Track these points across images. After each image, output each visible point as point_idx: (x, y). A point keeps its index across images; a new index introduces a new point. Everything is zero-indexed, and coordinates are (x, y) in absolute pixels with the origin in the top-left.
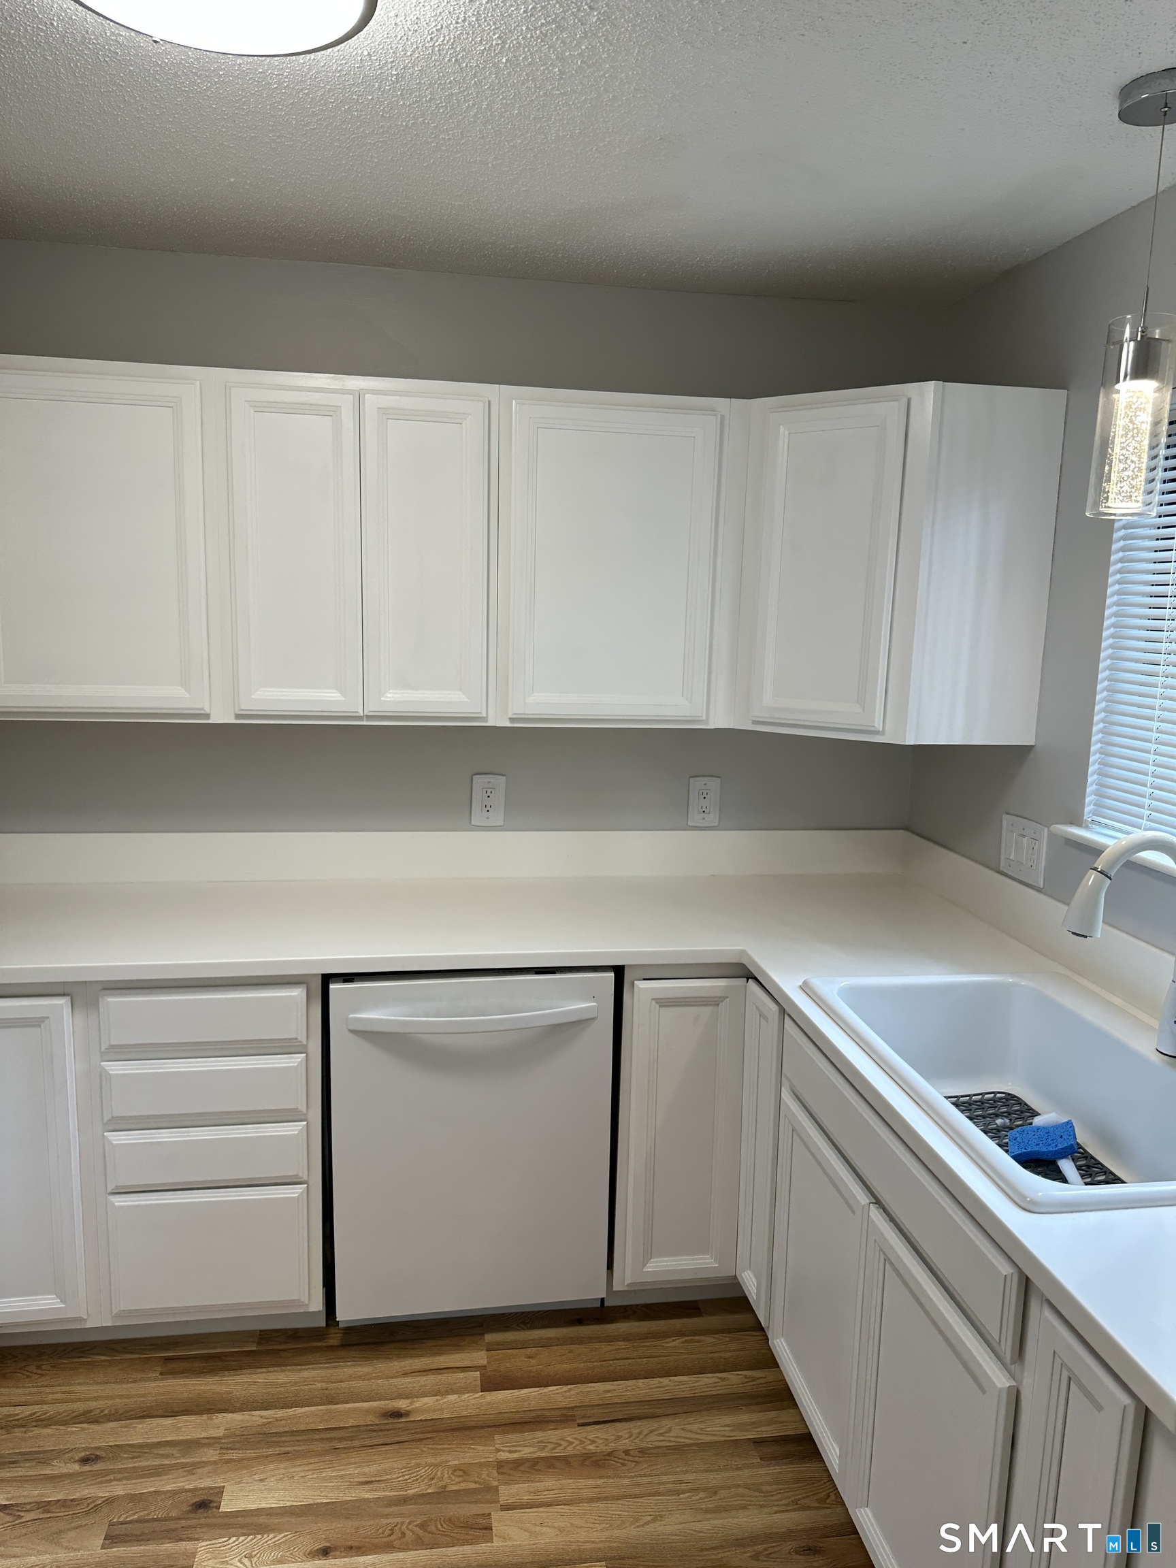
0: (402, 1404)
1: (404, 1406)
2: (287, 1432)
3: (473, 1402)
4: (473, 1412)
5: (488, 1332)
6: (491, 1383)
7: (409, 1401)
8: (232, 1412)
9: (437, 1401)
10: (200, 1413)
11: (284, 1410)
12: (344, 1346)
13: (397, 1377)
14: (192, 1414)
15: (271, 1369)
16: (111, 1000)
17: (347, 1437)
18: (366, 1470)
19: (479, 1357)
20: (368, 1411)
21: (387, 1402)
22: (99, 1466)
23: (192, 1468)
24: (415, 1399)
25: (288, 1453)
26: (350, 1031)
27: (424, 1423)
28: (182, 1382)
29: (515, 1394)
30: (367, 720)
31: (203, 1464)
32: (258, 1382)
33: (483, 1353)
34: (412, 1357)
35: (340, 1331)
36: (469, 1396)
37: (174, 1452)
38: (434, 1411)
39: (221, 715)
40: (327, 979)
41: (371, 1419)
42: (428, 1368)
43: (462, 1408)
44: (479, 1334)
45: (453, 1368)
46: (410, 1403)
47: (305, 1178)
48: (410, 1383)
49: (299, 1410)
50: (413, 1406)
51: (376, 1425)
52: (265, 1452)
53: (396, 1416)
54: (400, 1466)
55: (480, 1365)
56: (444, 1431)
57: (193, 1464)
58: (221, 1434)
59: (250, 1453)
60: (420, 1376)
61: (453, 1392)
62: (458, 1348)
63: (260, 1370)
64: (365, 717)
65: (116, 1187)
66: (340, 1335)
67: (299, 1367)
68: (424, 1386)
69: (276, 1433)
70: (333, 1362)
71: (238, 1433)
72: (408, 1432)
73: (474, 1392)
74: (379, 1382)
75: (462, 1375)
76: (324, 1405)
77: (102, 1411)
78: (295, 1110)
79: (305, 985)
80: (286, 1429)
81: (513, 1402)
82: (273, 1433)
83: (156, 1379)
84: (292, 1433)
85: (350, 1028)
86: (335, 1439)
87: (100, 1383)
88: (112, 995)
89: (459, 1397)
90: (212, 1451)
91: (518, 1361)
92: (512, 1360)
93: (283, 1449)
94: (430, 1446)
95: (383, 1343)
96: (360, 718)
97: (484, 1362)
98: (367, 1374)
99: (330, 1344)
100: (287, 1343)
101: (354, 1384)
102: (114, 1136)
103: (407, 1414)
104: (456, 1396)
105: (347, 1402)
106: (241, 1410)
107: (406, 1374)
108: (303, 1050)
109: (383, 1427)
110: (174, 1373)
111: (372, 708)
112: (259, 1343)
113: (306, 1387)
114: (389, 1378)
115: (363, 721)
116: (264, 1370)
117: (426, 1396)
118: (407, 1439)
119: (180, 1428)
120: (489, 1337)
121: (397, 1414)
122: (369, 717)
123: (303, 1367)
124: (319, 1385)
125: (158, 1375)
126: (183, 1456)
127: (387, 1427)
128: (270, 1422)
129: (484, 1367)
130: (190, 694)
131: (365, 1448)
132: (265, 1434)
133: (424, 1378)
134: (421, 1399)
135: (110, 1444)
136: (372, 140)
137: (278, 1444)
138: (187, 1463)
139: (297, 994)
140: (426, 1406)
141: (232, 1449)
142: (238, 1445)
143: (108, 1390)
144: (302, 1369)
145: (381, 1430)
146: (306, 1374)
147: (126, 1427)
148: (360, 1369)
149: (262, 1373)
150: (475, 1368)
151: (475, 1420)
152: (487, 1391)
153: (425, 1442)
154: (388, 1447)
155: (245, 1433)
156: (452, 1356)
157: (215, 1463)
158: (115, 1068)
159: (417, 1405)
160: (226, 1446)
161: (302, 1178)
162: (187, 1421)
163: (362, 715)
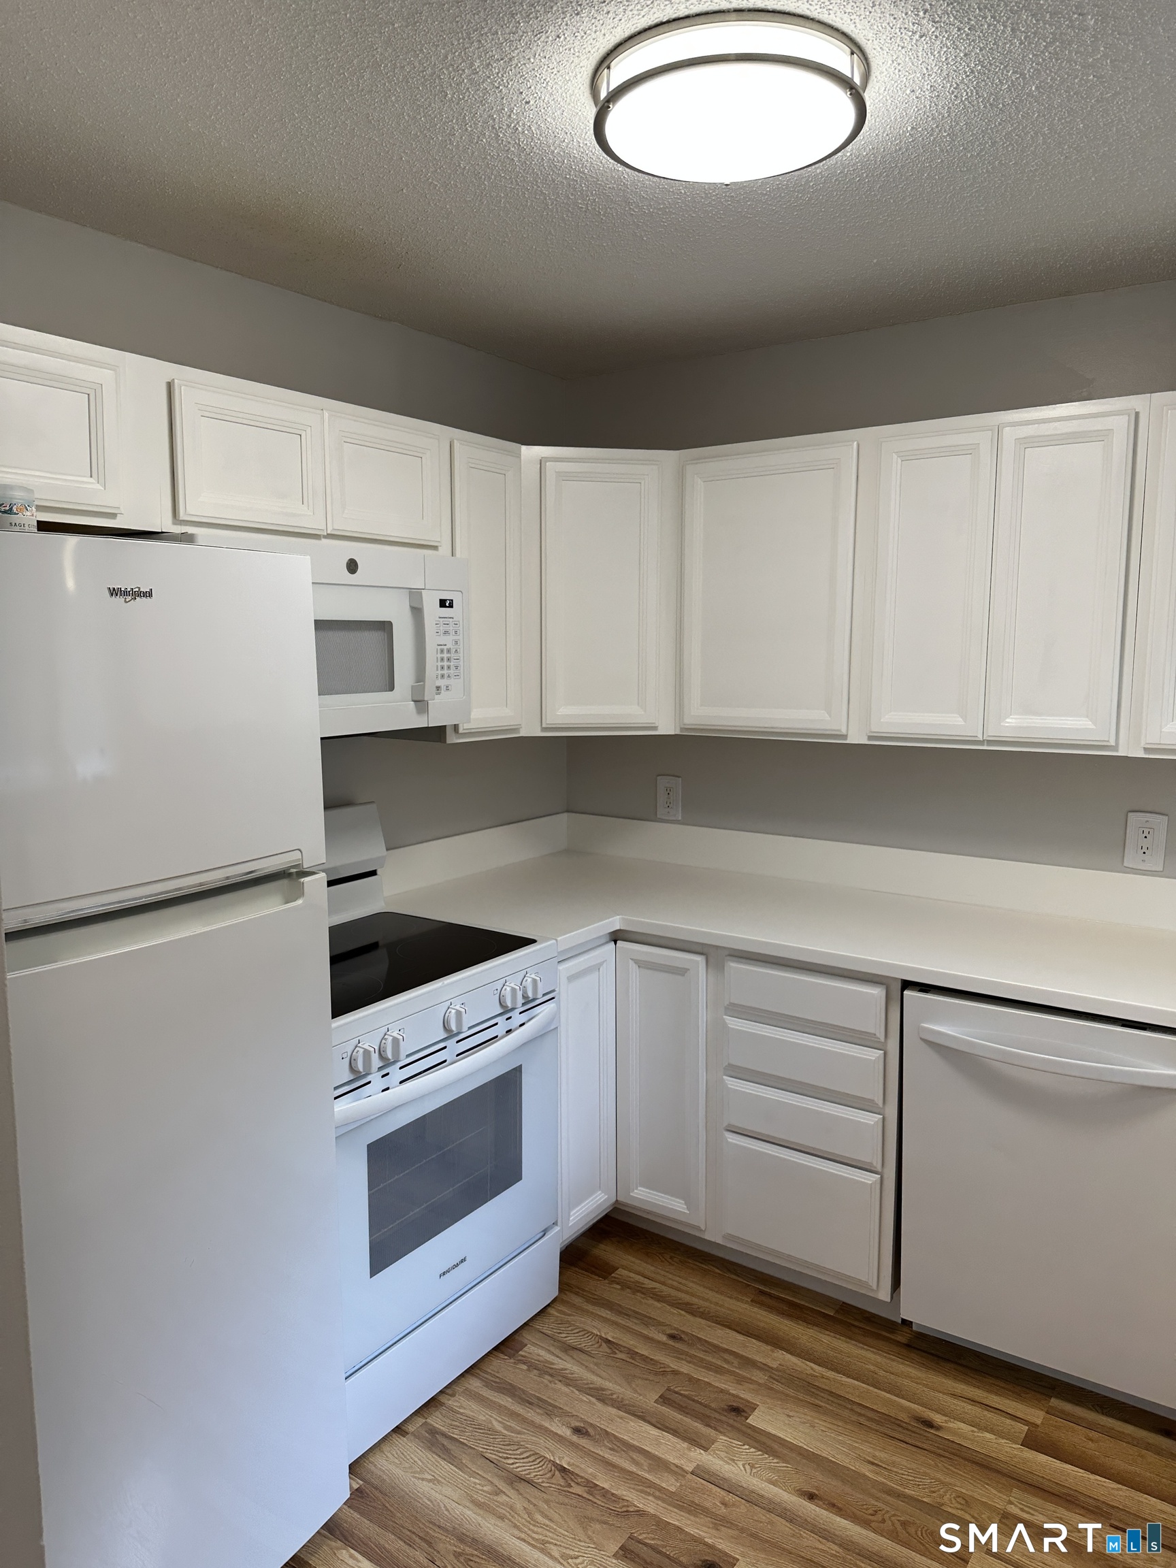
0: (938, 1419)
1: (938, 1420)
2: (827, 1390)
3: (1008, 1450)
4: (1003, 1459)
5: (1056, 1397)
6: (1033, 1442)
7: (946, 1418)
8: (791, 1353)
9: (973, 1431)
10: (767, 1342)
11: (833, 1373)
12: (908, 1346)
13: (944, 1394)
14: (760, 1341)
15: (838, 1336)
16: (733, 965)
17: (875, 1419)
18: (877, 1453)
19: (1037, 1415)
20: (903, 1408)
21: (925, 1409)
22: (678, 1345)
23: (741, 1380)
24: (952, 1420)
25: (820, 1407)
26: (921, 1038)
27: (951, 1444)
28: (764, 1313)
29: (1056, 1464)
30: (988, 745)
31: (751, 1381)
32: (822, 1341)
33: (1042, 1414)
34: (968, 1383)
35: (913, 1334)
36: (1005, 1443)
37: (735, 1362)
38: (965, 1438)
39: (856, 737)
40: (907, 985)
41: (903, 1416)
42: (978, 1400)
43: (994, 1449)
44: (1047, 1395)
45: (1004, 1412)
46: (945, 1421)
47: (879, 1168)
48: (954, 1404)
49: (844, 1379)
50: (946, 1425)
51: (906, 1423)
52: (801, 1396)
53: (927, 1425)
54: (908, 1466)
55: (1032, 1421)
56: (965, 1459)
57: (744, 1377)
58: (775, 1366)
59: (791, 1392)
60: (968, 1403)
61: (992, 1431)
62: (1018, 1397)
63: (828, 1333)
64: (986, 742)
65: (729, 1124)
66: (910, 1336)
67: (861, 1345)
68: (967, 1413)
69: (818, 1387)
70: (893, 1355)
71: (788, 1371)
72: (931, 1442)
73: (1014, 1442)
74: (926, 1389)
75: (1008, 1421)
76: (868, 1385)
77: (699, 1308)
78: (872, 1101)
79: (885, 986)
80: (827, 1388)
81: (1050, 1470)
82: (816, 1386)
83: (747, 1302)
84: (831, 1393)
85: (923, 1037)
86: (864, 1415)
87: (707, 1288)
88: (733, 961)
89: (996, 1439)
90: (761, 1375)
91: (1074, 1437)
92: (1070, 1433)
93: (817, 1402)
94: (946, 1465)
95: (948, 1360)
96: (981, 743)
97: (1039, 1422)
98: (919, 1378)
99: (898, 1339)
100: (861, 1322)
101: (906, 1382)
102: (729, 1081)
103: (938, 1428)
104: (993, 1437)
105: (889, 1392)
106: (799, 1356)
107: (954, 1395)
108: (883, 1048)
109: (910, 1428)
110: (761, 1304)
111: (992, 732)
112: (837, 1312)
113: (860, 1363)
114: (936, 1391)
115: (983, 745)
116: (832, 1334)
117: (964, 1423)
118: (928, 1448)
119: (748, 1347)
120: (1054, 1402)
121: (929, 1424)
122: (989, 742)
123: (865, 1347)
124: (872, 1368)
125: (749, 1300)
126: (739, 1368)
127: (914, 1429)
128: (817, 1376)
129: (1037, 1426)
130: (830, 716)
131: (885, 1436)
132: (809, 1383)
133: (970, 1407)
134: (959, 1423)
135: (694, 1333)
136: (967, 193)
137: (813, 1395)
138: (739, 1374)
139: (877, 992)
140: (959, 1430)
141: (778, 1382)
142: (783, 1381)
143: (711, 1295)
144: (864, 1348)
145: (907, 1429)
146: (863, 1353)
147: (709, 1327)
148: (914, 1372)
149: (829, 1335)
150: (1026, 1422)
151: (1002, 1465)
152: (1027, 1447)
153: (942, 1459)
154: (904, 1445)
155: (794, 1374)
156: (1008, 1401)
157: (759, 1384)
158: (734, 1023)
159: (951, 1425)
160: (774, 1376)
161: (876, 1168)
162: (754, 1344)
163: (982, 739)
